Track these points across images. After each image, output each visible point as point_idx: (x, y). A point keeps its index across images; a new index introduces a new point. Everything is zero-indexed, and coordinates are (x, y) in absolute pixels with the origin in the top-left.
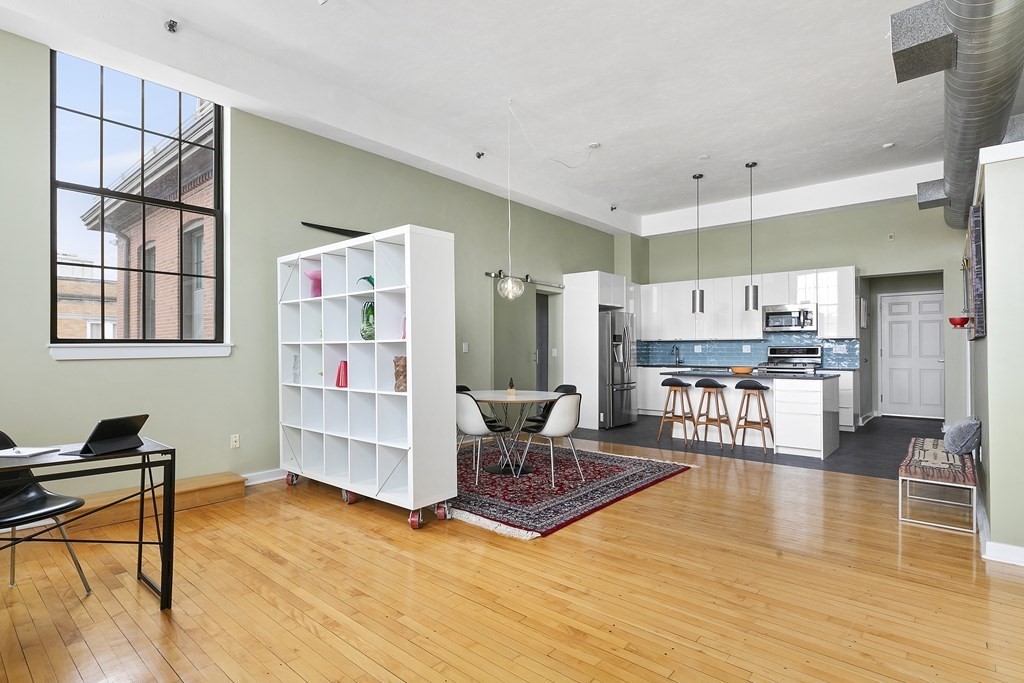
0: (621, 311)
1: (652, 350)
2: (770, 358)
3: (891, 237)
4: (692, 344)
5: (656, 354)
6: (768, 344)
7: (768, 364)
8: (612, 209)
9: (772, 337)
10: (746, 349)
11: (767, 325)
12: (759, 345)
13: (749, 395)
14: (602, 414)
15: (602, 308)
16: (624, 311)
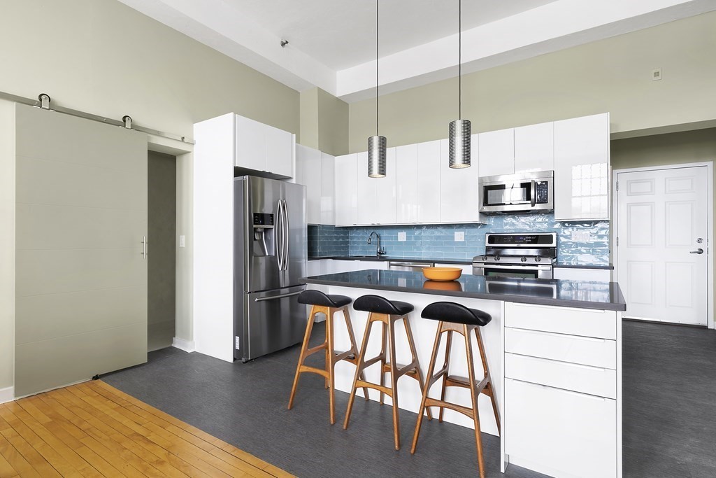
0: (290, 181)
1: (352, 238)
2: (488, 249)
3: (657, 74)
4: (395, 231)
5: (355, 243)
6: (486, 230)
7: (486, 256)
8: (283, 44)
9: (492, 221)
10: (459, 236)
11: (486, 203)
12: (473, 231)
13: (450, 332)
14: (237, 338)
15: (239, 172)
16: (294, 181)
